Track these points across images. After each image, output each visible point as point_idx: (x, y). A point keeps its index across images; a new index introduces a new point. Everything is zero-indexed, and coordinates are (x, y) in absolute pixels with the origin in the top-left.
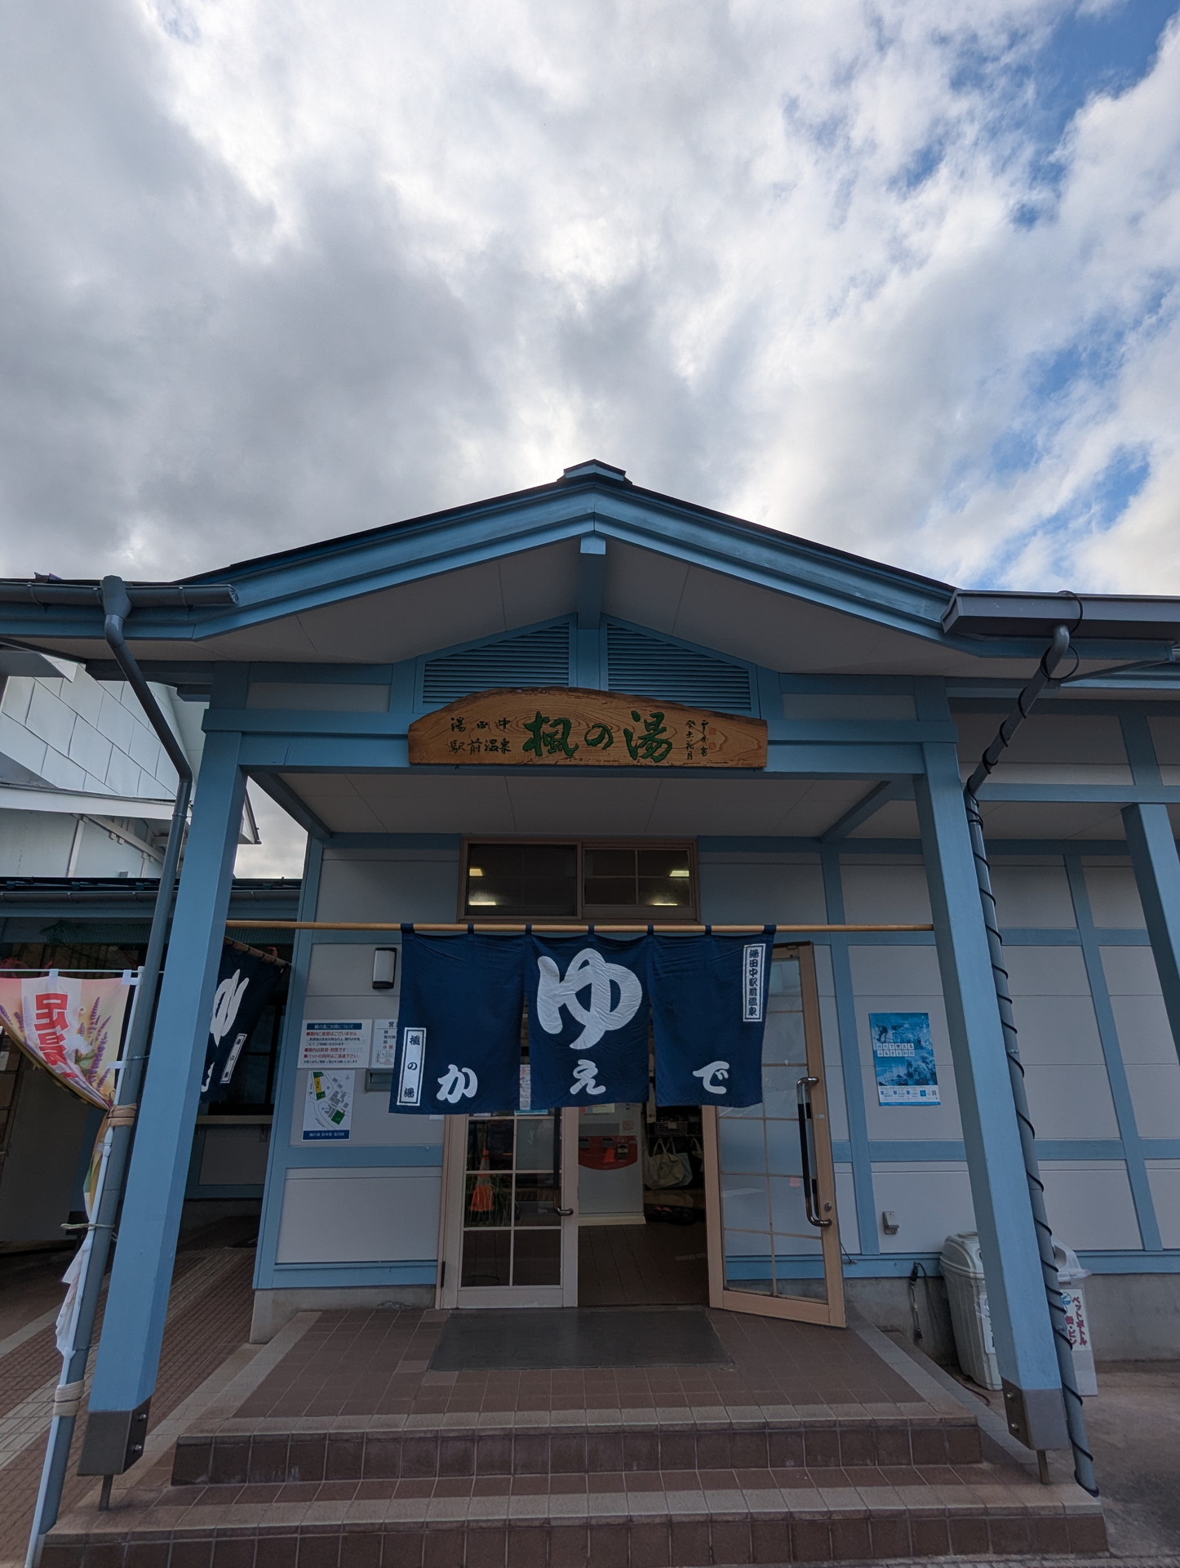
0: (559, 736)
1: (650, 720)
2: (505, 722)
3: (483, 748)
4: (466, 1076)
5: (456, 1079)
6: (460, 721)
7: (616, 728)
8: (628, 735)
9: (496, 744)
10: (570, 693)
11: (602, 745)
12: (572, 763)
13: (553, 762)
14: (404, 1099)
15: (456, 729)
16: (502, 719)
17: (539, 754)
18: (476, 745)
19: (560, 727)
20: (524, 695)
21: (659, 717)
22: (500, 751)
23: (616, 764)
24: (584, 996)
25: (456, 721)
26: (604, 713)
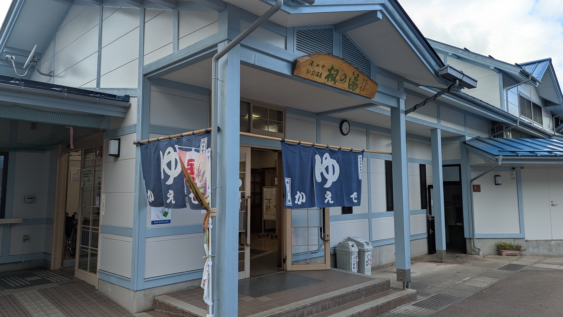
0: (334, 76)
1: (356, 76)
2: (324, 66)
3: (315, 74)
4: (302, 195)
5: (299, 196)
6: (312, 62)
7: (348, 77)
8: (350, 79)
9: (319, 74)
10: (342, 61)
11: (343, 82)
12: (334, 86)
13: (330, 85)
14: (288, 203)
15: (310, 65)
16: (323, 65)
17: (328, 81)
18: (314, 73)
19: (336, 72)
20: (331, 57)
21: (358, 75)
22: (319, 77)
23: (344, 89)
24: (327, 169)
25: (311, 62)
26: (347, 70)
